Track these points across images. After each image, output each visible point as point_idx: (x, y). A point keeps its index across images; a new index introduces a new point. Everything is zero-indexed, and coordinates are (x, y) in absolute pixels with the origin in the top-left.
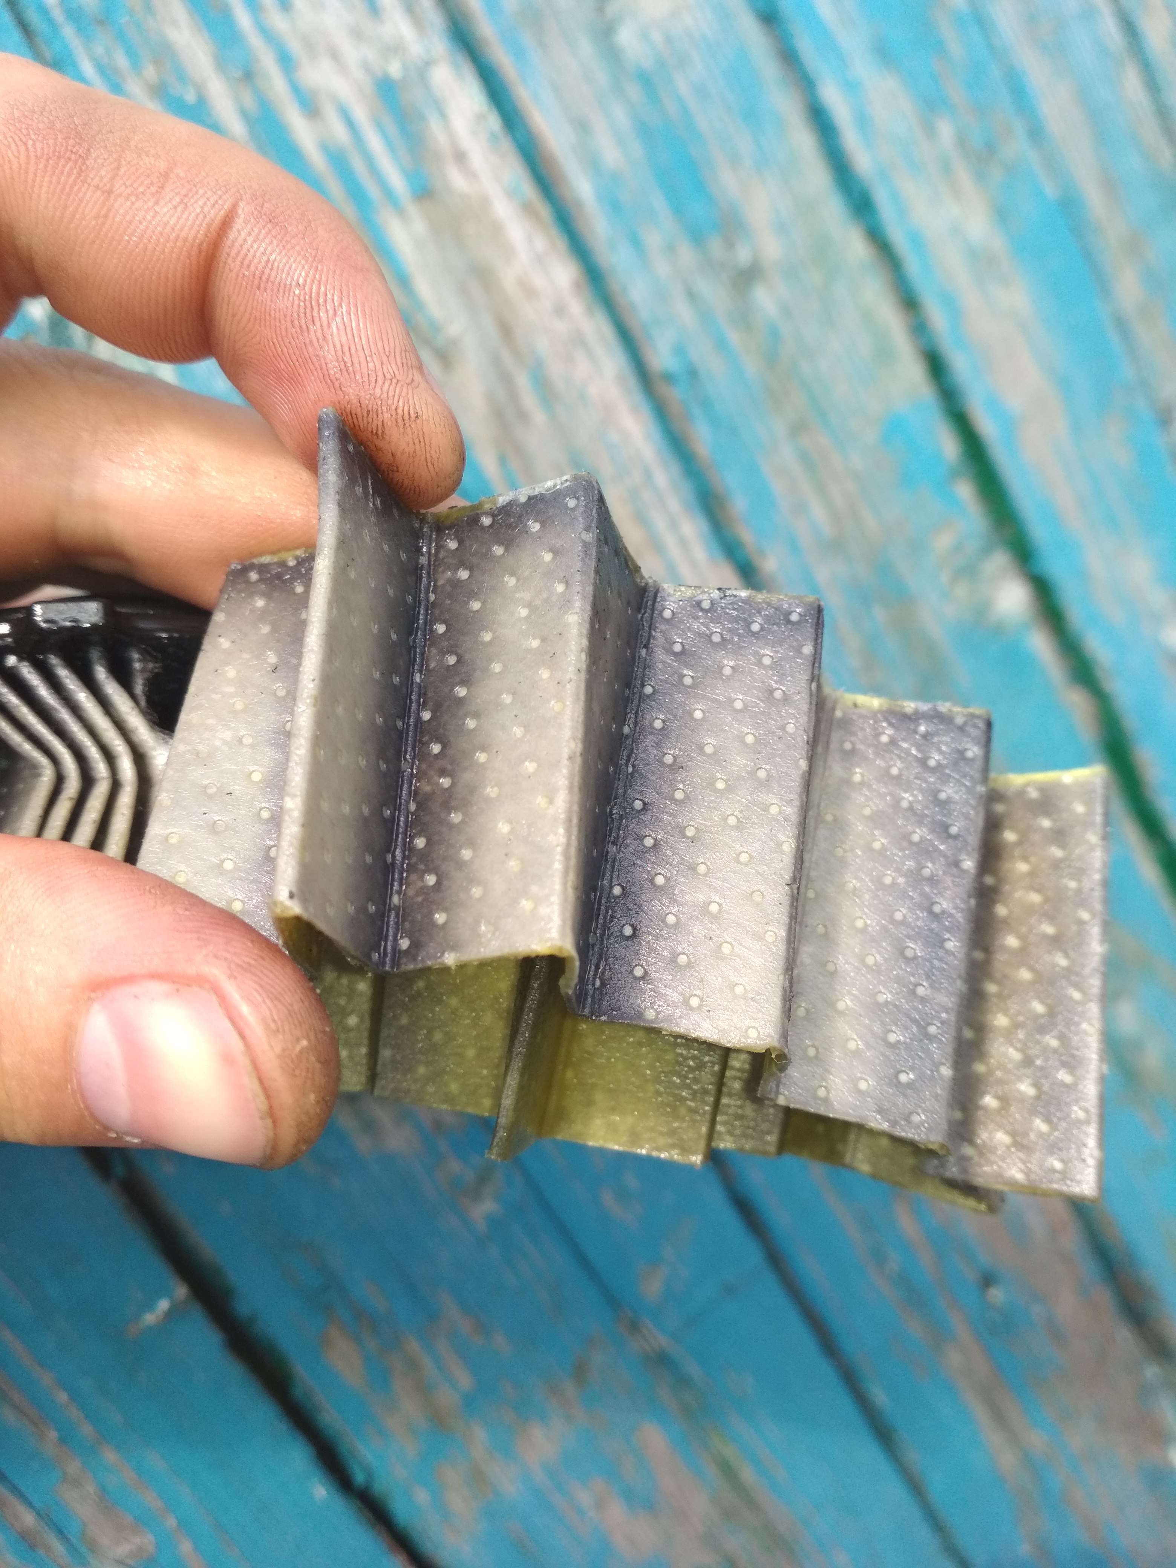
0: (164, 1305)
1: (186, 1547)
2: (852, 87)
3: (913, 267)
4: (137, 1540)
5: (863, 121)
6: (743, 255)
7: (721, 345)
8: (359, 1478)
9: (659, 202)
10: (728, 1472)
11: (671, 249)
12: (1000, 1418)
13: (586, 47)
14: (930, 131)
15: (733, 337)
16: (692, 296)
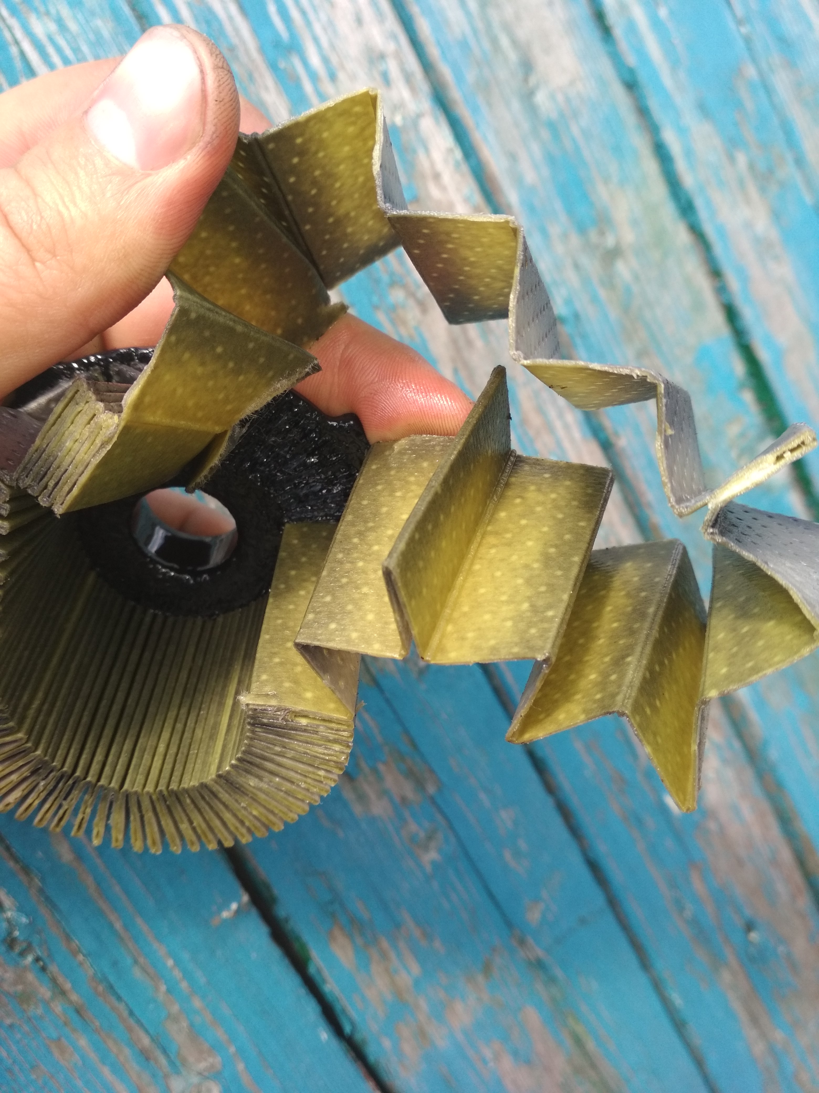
0: (234, 906)
1: (241, 1066)
2: (682, 131)
3: (719, 250)
4: (211, 1060)
5: (689, 153)
6: (610, 241)
7: (595, 300)
8: (347, 1029)
9: (558, 205)
10: (578, 1042)
11: (565, 237)
12: (754, 1020)
13: (516, 105)
14: (732, 159)
15: (602, 293)
16: (577, 266)
